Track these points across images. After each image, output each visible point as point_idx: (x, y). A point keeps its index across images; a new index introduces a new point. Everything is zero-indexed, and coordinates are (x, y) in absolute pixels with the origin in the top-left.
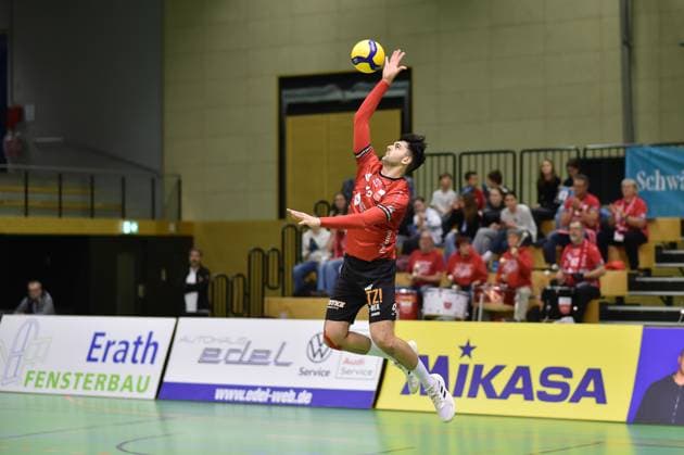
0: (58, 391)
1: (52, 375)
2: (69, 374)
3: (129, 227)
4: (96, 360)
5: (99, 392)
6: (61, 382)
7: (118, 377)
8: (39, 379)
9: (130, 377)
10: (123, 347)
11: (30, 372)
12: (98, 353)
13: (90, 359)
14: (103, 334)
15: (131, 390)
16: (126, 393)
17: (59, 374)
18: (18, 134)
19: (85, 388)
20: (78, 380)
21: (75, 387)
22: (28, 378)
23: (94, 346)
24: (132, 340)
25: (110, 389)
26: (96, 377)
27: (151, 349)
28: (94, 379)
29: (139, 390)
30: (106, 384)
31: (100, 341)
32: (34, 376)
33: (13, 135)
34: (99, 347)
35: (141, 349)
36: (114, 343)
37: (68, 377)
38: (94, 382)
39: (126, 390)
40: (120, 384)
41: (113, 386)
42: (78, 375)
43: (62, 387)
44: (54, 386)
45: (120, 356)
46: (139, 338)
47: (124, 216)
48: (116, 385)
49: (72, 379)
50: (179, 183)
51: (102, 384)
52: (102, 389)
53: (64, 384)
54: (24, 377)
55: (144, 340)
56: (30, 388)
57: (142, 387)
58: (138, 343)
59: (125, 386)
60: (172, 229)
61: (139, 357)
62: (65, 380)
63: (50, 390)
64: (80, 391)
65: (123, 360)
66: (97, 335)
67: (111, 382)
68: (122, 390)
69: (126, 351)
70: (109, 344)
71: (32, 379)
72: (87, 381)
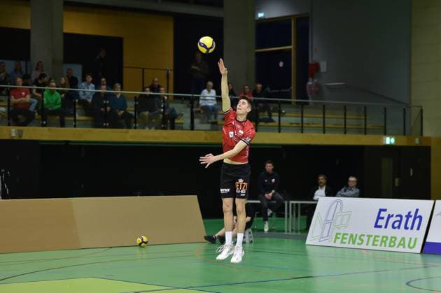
0: (356, 246)
1: (352, 235)
2: (363, 235)
3: (389, 141)
4: (381, 227)
5: (383, 248)
6: (358, 241)
7: (396, 238)
8: (343, 238)
9: (403, 239)
10: (399, 218)
11: (337, 234)
12: (382, 222)
13: (376, 226)
14: (385, 210)
15: (404, 247)
16: (401, 249)
17: (356, 235)
18: (316, 80)
19: (373, 245)
20: (369, 239)
21: (367, 244)
22: (337, 238)
23: (379, 218)
24: (404, 214)
25: (390, 246)
26: (381, 238)
27: (418, 220)
28: (380, 239)
29: (409, 247)
30: (388, 242)
31: (383, 214)
32: (341, 236)
33: (313, 81)
34: (383, 218)
35: (411, 220)
36: (392, 216)
37: (362, 237)
38: (380, 241)
39: (401, 247)
40: (397, 242)
41: (392, 244)
42: (369, 236)
43: (358, 244)
44: (354, 243)
45: (397, 224)
46: (410, 213)
47: (386, 134)
48: (395, 244)
49: (365, 239)
50: (422, 111)
51: (385, 242)
52: (385, 246)
53: (360, 242)
54: (334, 237)
55: (413, 214)
56: (338, 244)
57: (412, 245)
58: (408, 216)
59: (400, 244)
60: (417, 141)
61: (409, 225)
62: (360, 239)
63: (351, 246)
64: (370, 247)
65: (399, 227)
66: (381, 210)
67: (391, 242)
68: (398, 247)
69: (400, 221)
70: (389, 217)
71: (339, 238)
72: (375, 240)
